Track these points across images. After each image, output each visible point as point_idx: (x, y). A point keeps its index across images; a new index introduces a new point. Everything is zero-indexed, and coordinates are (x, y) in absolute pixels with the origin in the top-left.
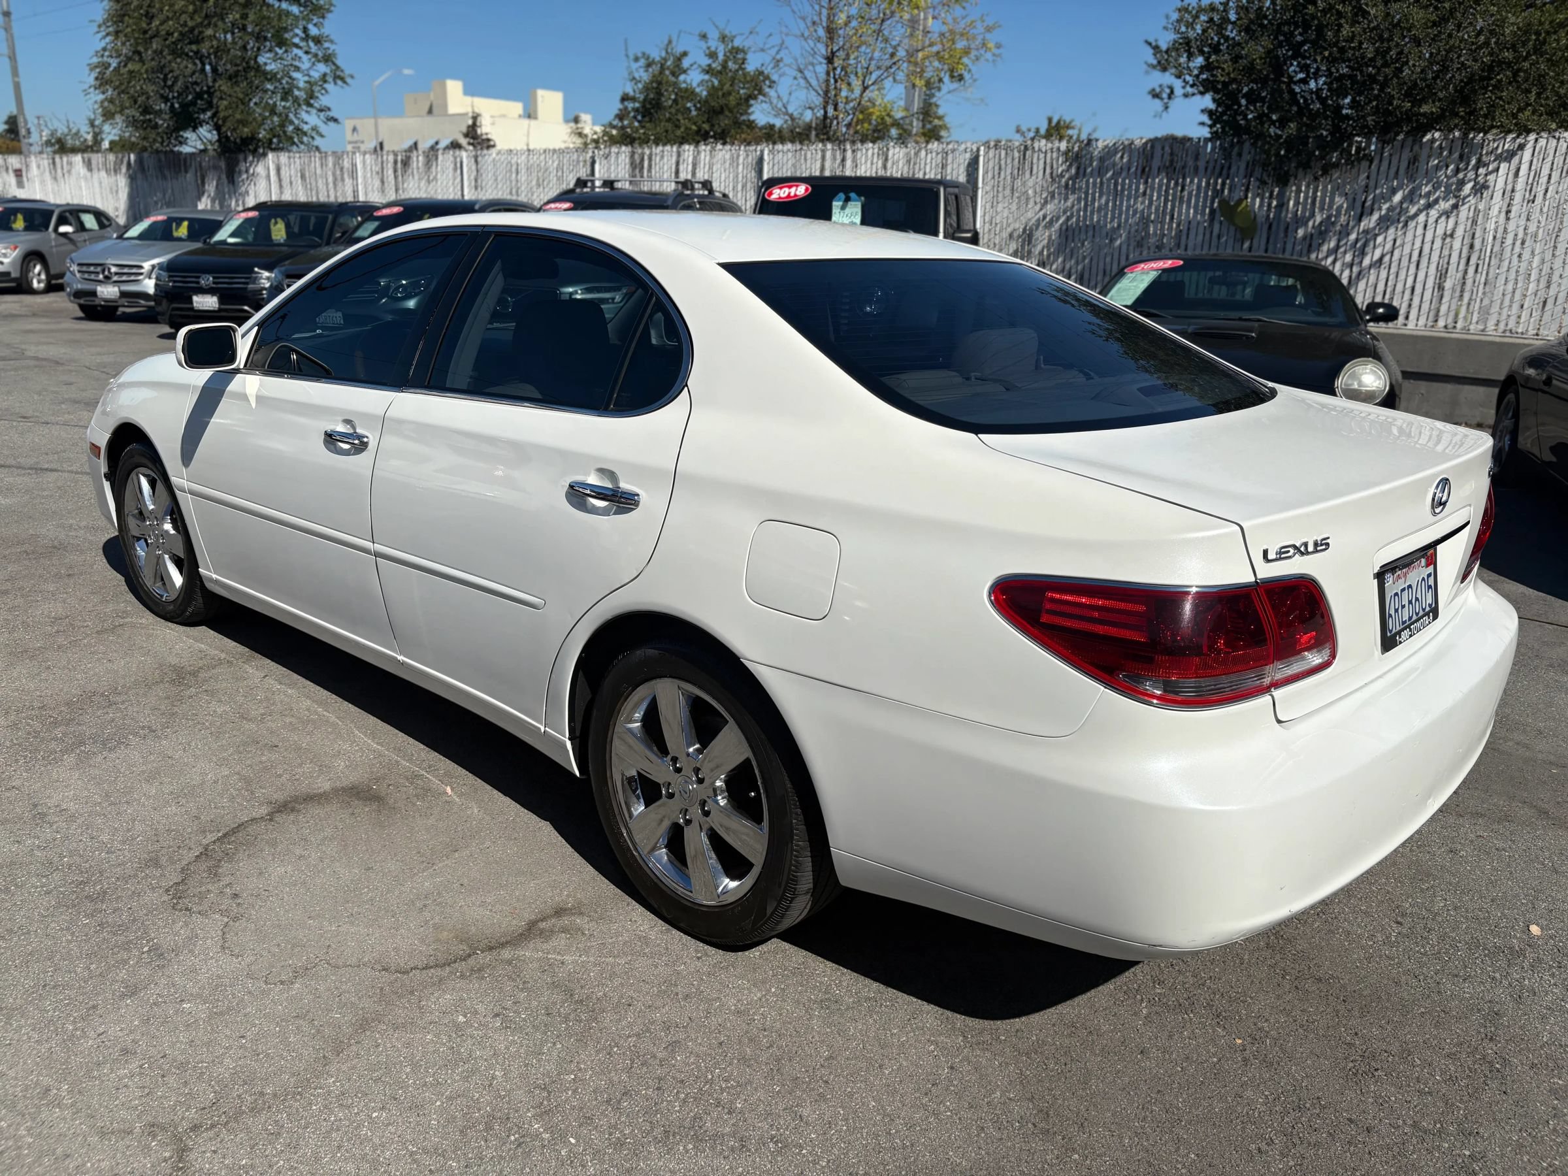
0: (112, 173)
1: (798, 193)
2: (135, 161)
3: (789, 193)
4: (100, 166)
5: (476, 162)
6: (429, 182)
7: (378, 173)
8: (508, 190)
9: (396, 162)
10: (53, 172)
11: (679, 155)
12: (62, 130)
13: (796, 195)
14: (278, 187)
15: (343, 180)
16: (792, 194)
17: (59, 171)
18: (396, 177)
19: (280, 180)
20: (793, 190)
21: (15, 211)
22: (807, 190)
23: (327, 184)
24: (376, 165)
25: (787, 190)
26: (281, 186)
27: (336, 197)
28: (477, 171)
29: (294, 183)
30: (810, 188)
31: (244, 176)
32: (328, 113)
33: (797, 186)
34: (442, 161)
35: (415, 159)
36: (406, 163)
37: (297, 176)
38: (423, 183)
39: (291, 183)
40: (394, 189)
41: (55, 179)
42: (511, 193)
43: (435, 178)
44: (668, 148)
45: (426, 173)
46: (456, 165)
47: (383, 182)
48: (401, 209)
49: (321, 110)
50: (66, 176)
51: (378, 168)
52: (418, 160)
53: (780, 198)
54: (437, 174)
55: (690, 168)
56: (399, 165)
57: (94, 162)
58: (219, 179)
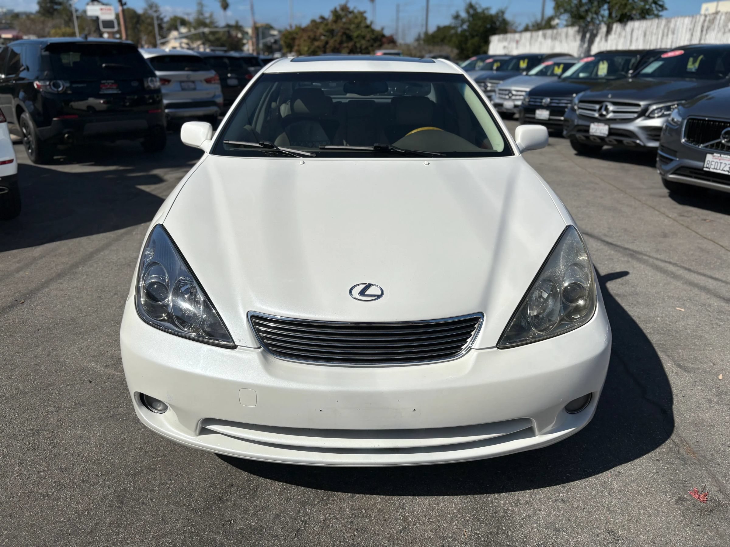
17: (533, 40)
18: (702, 31)
19: (631, 38)
26: (631, 42)
37: (641, 34)
39: (637, 39)
41: (530, 44)
48: (682, 52)
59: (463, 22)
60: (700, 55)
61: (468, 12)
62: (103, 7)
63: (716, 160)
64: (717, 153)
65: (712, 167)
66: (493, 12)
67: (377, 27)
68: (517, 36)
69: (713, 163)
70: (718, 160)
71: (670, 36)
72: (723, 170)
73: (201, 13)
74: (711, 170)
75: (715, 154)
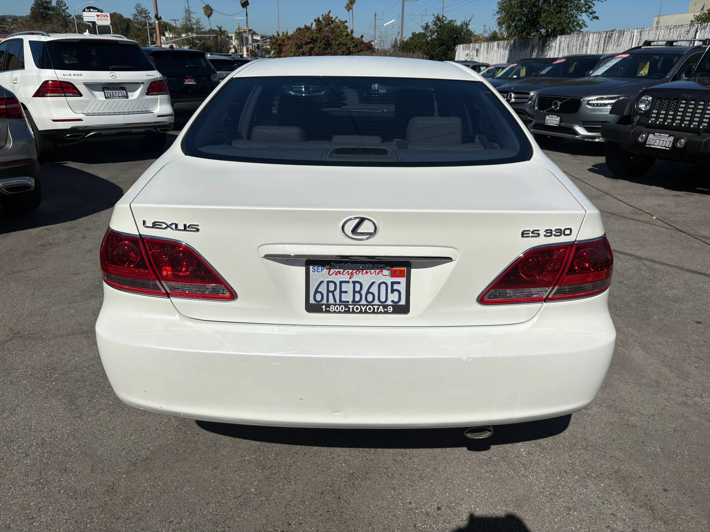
0: (505, 49)
2: (513, 43)
4: (502, 46)
5: (641, 34)
10: (487, 49)
14: (558, 52)
17: (489, 49)
24: (598, 39)
31: (548, 47)
32: (594, 15)
35: (614, 34)
36: (610, 37)
41: (487, 52)
46: (631, 37)
49: (591, 13)
50: (491, 51)
52: (616, 35)
57: (500, 45)
58: (539, 50)
59: (432, 32)
60: (575, 62)
61: (435, 24)
62: (99, 13)
63: (550, 119)
64: (551, 115)
65: (549, 122)
66: (458, 23)
67: (357, 35)
68: (477, 46)
69: (549, 120)
70: (551, 119)
72: (553, 124)
73: (188, 19)
74: (548, 124)
75: (550, 116)
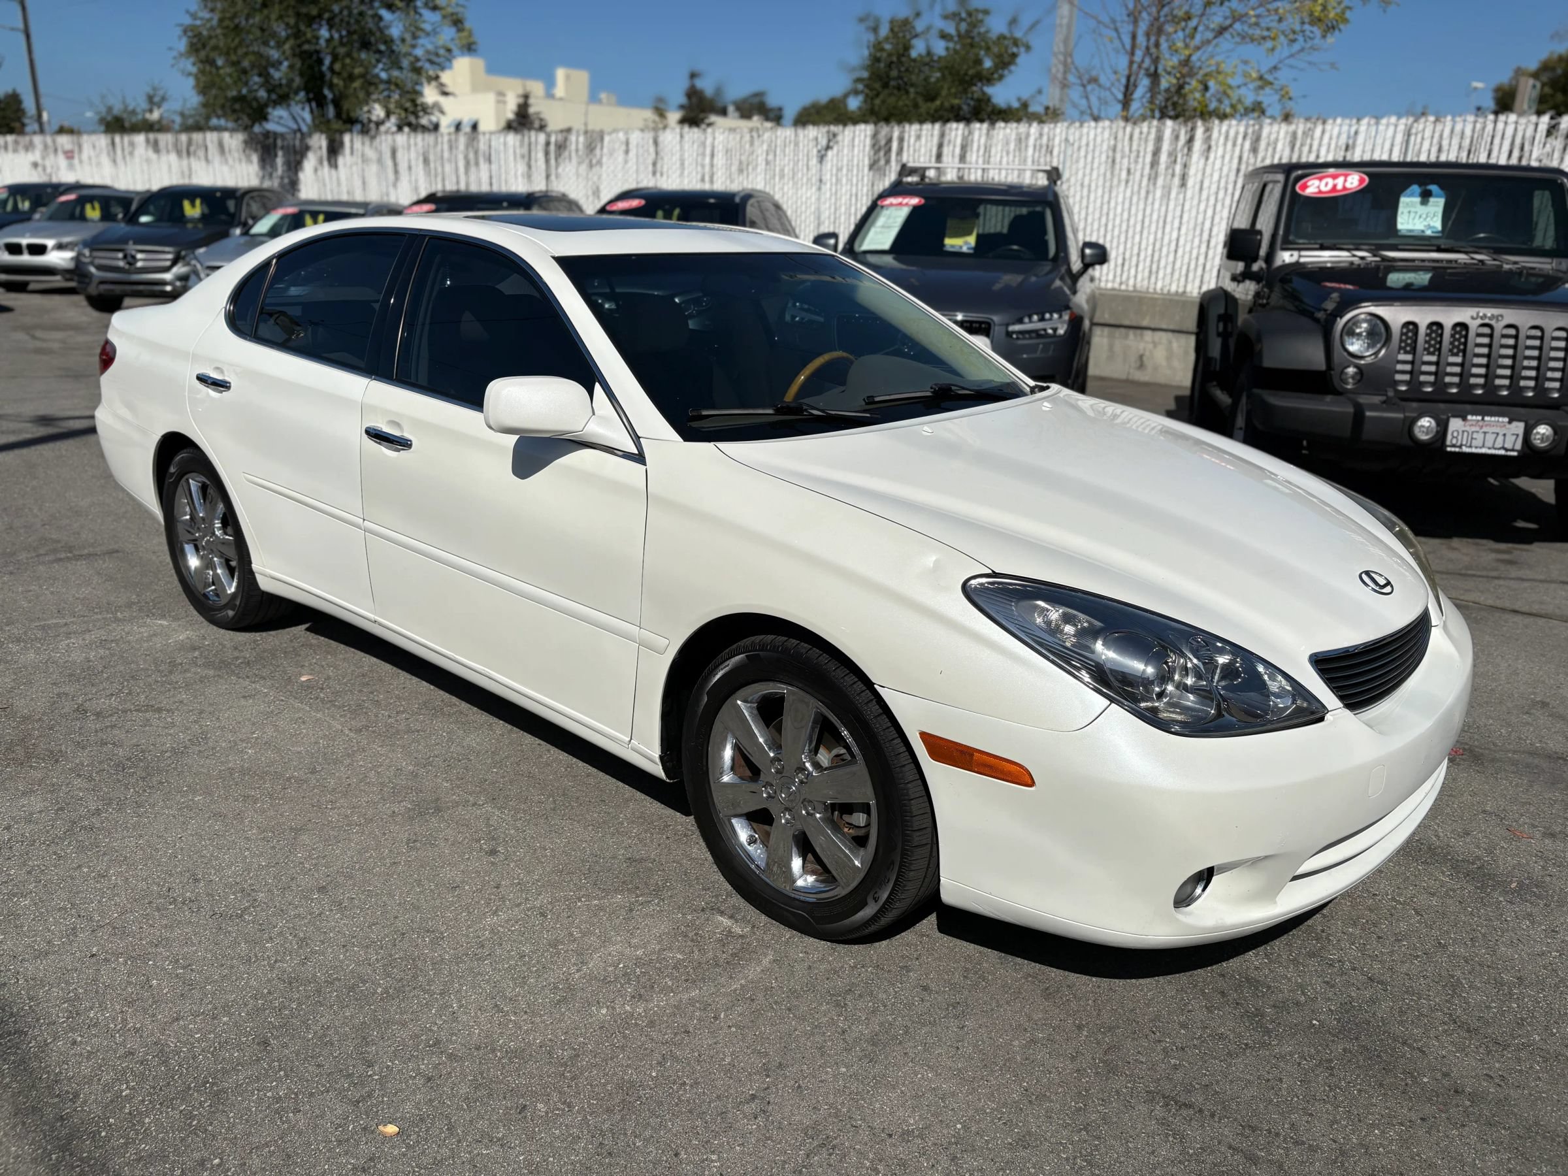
1: (1348, 185)
3: (1335, 186)
4: (170, 147)
6: (591, 166)
7: (523, 157)
8: (699, 177)
9: (548, 144)
10: (112, 153)
11: (942, 135)
12: (117, 109)
13: (1345, 188)
15: (477, 164)
16: (1340, 187)
17: (119, 152)
18: (547, 161)
19: (395, 165)
20: (1340, 182)
21: (91, 199)
22: (1361, 181)
23: (457, 169)
25: (1331, 182)
26: (396, 172)
27: (467, 184)
28: (657, 153)
29: (414, 168)
30: (1367, 179)
33: (1346, 176)
34: (609, 142)
37: (417, 159)
38: (584, 167)
39: (410, 168)
40: (544, 175)
41: (114, 161)
42: (703, 180)
43: (599, 163)
44: (927, 127)
45: (587, 155)
47: (529, 167)
48: (643, 202)
50: (128, 158)
51: (525, 150)
53: (1320, 192)
54: (602, 156)
55: (958, 151)
56: (552, 148)
57: (162, 144)
71: (484, 166)
